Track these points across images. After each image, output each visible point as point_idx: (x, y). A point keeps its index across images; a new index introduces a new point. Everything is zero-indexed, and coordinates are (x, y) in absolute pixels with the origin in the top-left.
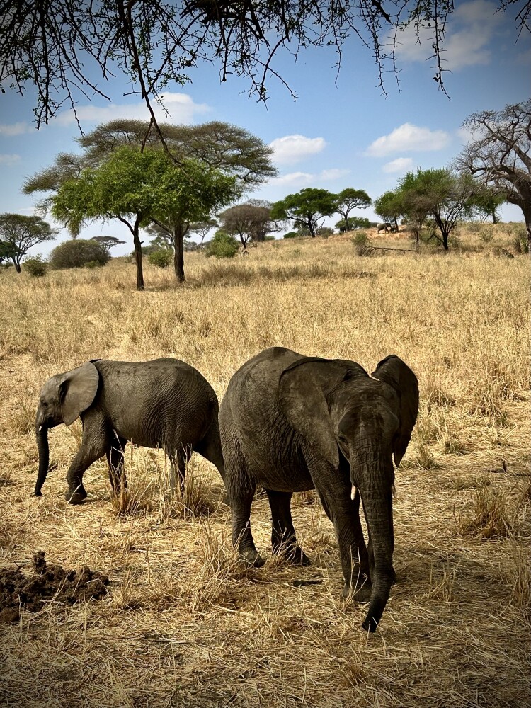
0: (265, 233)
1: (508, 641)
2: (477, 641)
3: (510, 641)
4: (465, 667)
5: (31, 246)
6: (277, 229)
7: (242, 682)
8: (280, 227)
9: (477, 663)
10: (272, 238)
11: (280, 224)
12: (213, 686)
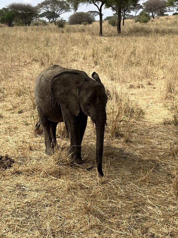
0: (164, 12)
1: (162, 203)
2: (149, 201)
3: (163, 203)
4: (137, 212)
5: (61, 14)
6: (170, 11)
7: (44, 208)
8: (171, 10)
9: (143, 210)
10: (167, 15)
11: (171, 9)
12: (31, 208)
